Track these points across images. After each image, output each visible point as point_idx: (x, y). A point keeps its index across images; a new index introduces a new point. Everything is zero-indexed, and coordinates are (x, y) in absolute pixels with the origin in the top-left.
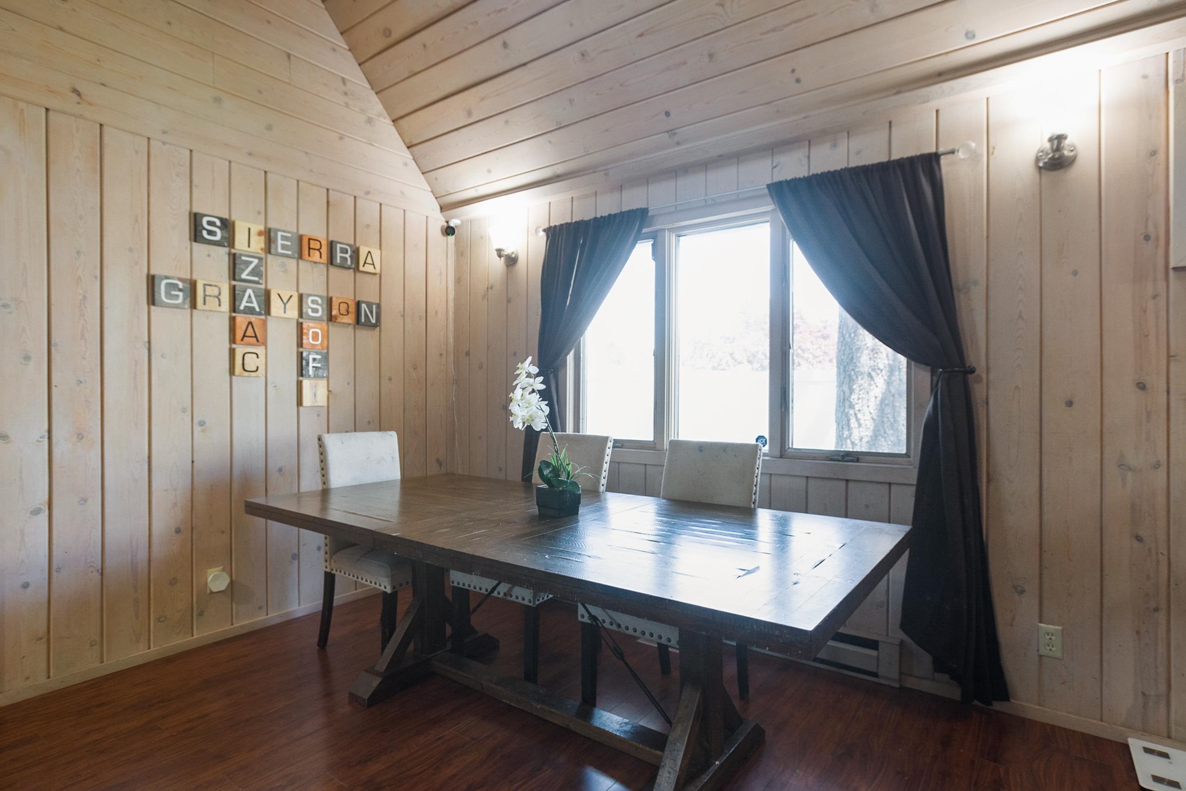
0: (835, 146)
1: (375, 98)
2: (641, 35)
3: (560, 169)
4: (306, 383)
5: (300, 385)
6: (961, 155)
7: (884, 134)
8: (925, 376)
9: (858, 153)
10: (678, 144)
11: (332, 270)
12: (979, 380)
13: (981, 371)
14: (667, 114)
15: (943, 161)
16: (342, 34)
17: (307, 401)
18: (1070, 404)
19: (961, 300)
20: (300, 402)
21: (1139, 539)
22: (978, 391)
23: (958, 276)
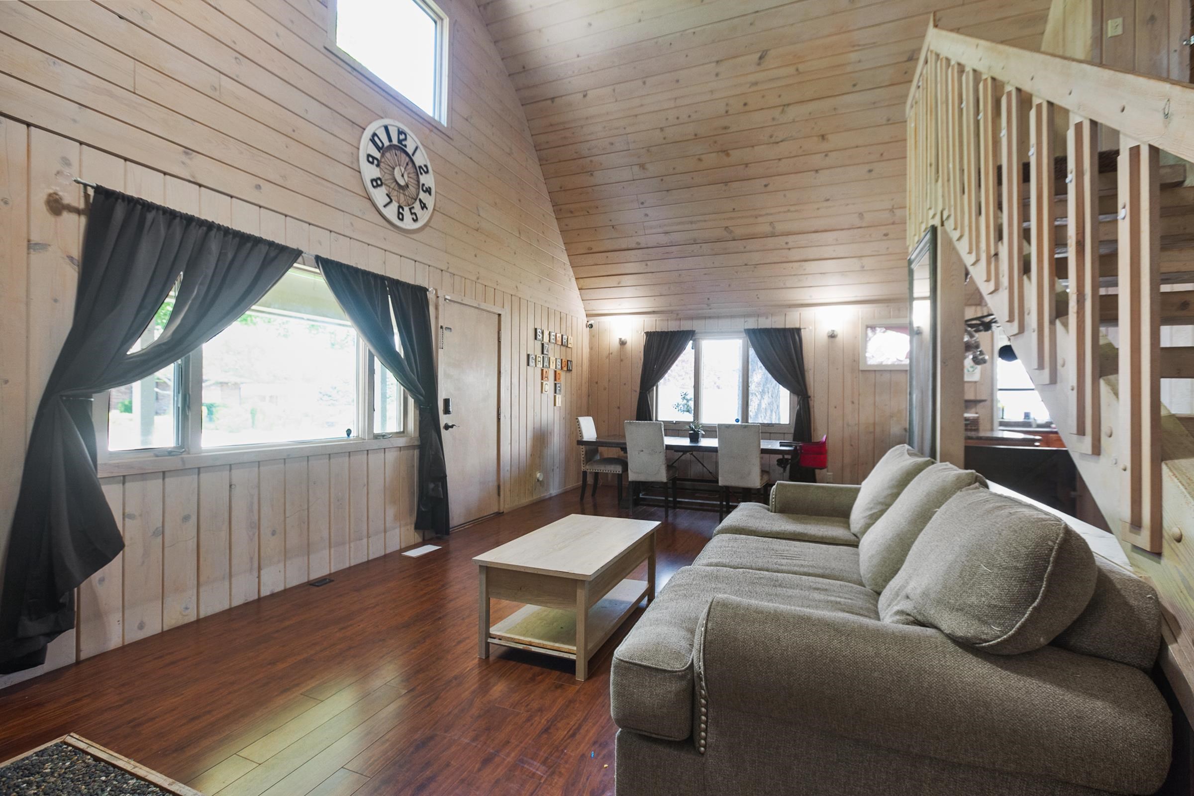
0: (767, 318)
1: (571, 269)
2: (705, 274)
3: (656, 309)
4: (557, 396)
5: (555, 397)
6: (807, 330)
7: (783, 317)
8: (796, 398)
9: (775, 322)
10: (710, 309)
11: (562, 347)
12: (811, 400)
13: (812, 397)
14: (708, 299)
15: (802, 330)
16: (564, 244)
17: (557, 405)
18: (835, 407)
19: (806, 373)
20: (555, 405)
21: (852, 445)
22: (811, 403)
23: (806, 368)
